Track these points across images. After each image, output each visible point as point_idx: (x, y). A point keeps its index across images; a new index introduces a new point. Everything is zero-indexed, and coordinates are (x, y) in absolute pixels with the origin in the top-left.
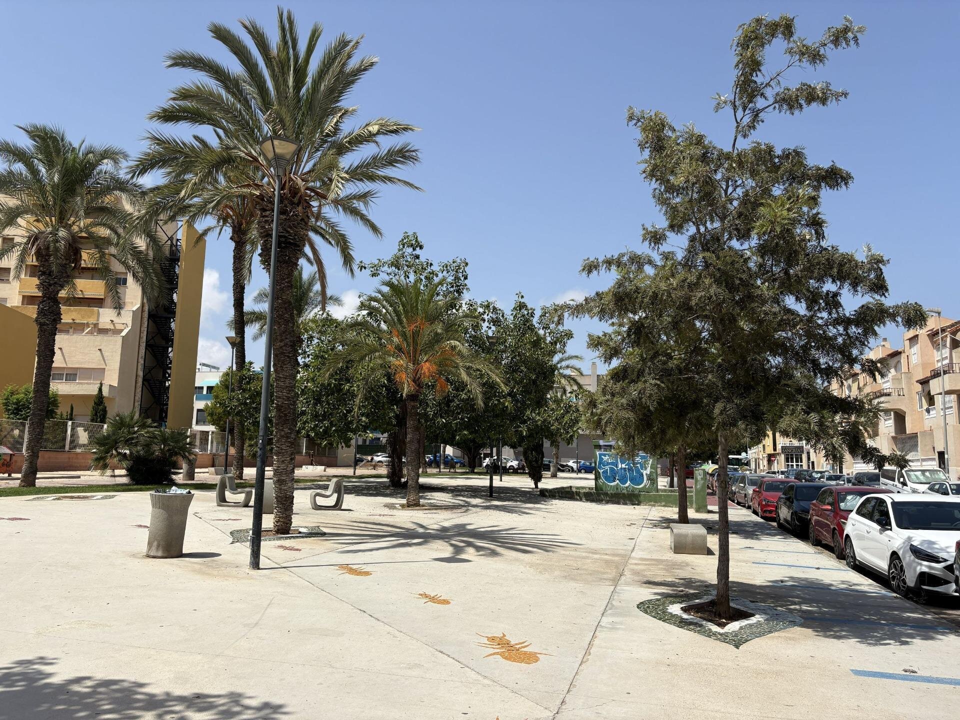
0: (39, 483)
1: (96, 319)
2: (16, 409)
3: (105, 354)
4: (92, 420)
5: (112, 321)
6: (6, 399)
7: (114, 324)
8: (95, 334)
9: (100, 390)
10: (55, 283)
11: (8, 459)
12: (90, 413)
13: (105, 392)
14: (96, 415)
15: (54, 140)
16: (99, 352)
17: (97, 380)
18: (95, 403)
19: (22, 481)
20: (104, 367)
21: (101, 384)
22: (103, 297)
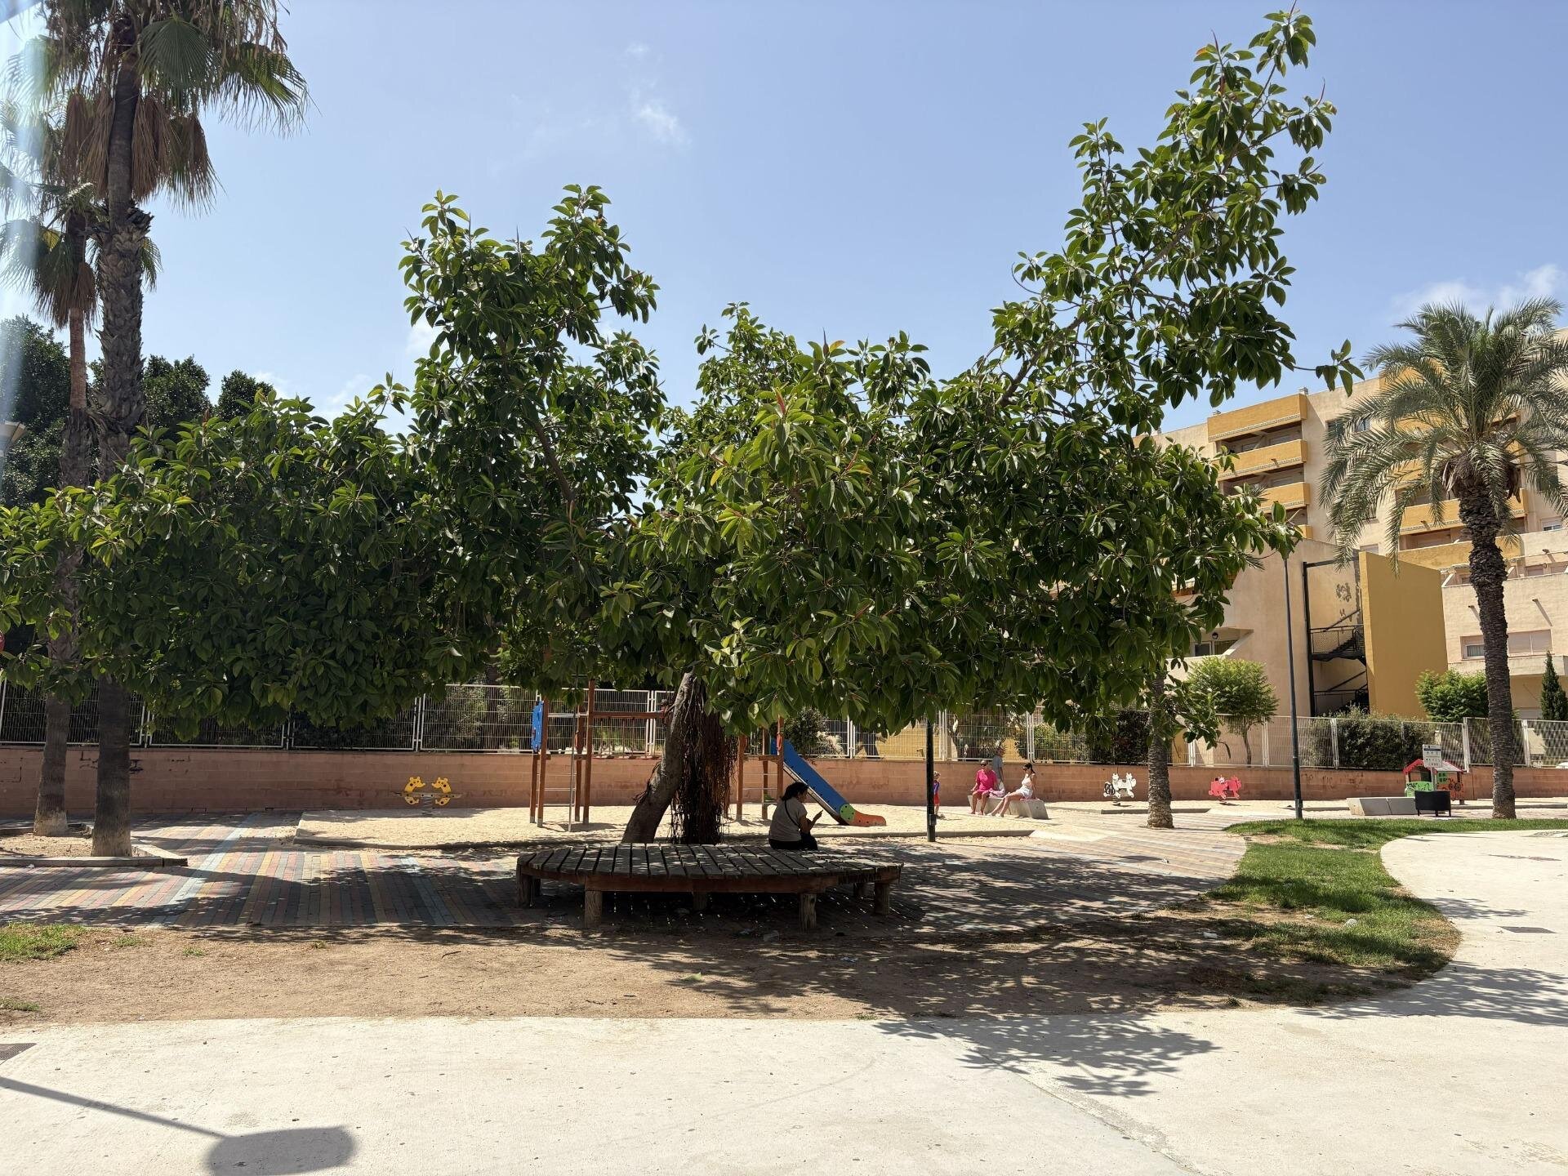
0: (1520, 814)
1: (1518, 552)
2: (1442, 706)
3: (1546, 607)
4: (1546, 716)
5: (1546, 551)
6: (1424, 693)
7: (1550, 556)
8: (1522, 575)
9: (1550, 665)
10: (1489, 523)
11: (1456, 780)
12: (1539, 704)
13: (1559, 669)
14: (1551, 706)
15: (1453, 322)
16: (1535, 604)
17: (1541, 649)
18: (1545, 688)
19: (1496, 810)
20: (1547, 627)
21: (1550, 657)
22: (1523, 515)
